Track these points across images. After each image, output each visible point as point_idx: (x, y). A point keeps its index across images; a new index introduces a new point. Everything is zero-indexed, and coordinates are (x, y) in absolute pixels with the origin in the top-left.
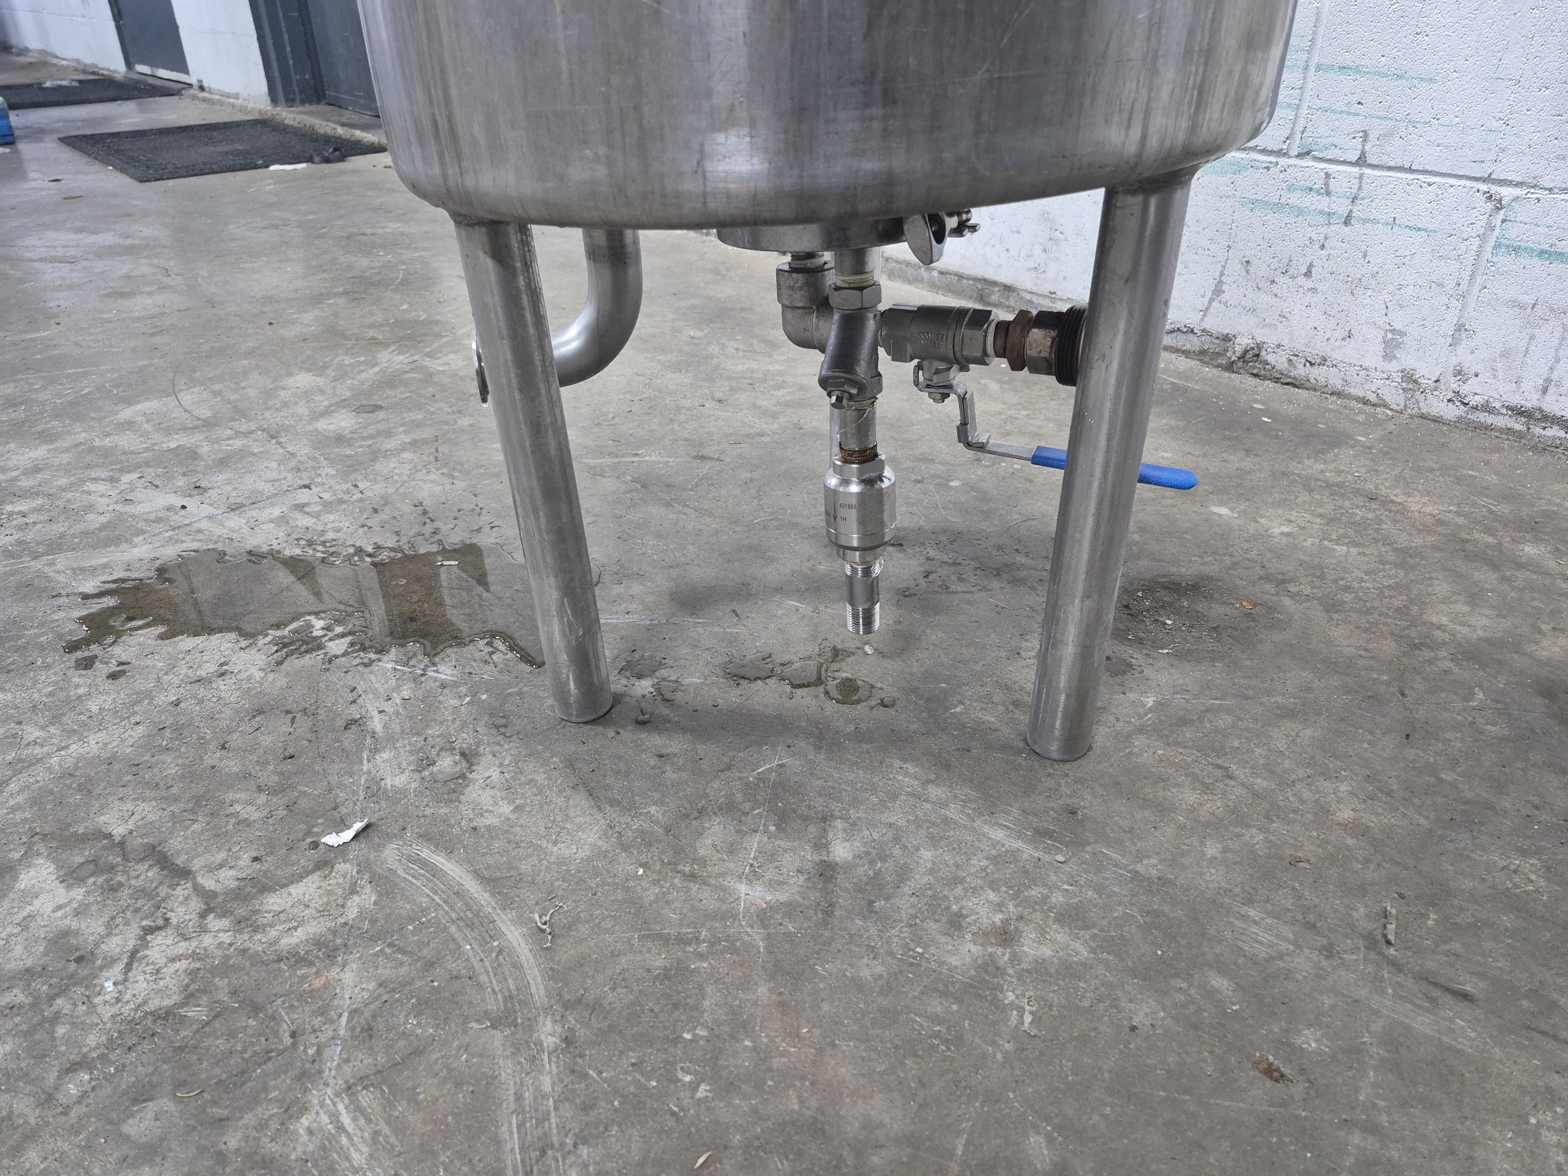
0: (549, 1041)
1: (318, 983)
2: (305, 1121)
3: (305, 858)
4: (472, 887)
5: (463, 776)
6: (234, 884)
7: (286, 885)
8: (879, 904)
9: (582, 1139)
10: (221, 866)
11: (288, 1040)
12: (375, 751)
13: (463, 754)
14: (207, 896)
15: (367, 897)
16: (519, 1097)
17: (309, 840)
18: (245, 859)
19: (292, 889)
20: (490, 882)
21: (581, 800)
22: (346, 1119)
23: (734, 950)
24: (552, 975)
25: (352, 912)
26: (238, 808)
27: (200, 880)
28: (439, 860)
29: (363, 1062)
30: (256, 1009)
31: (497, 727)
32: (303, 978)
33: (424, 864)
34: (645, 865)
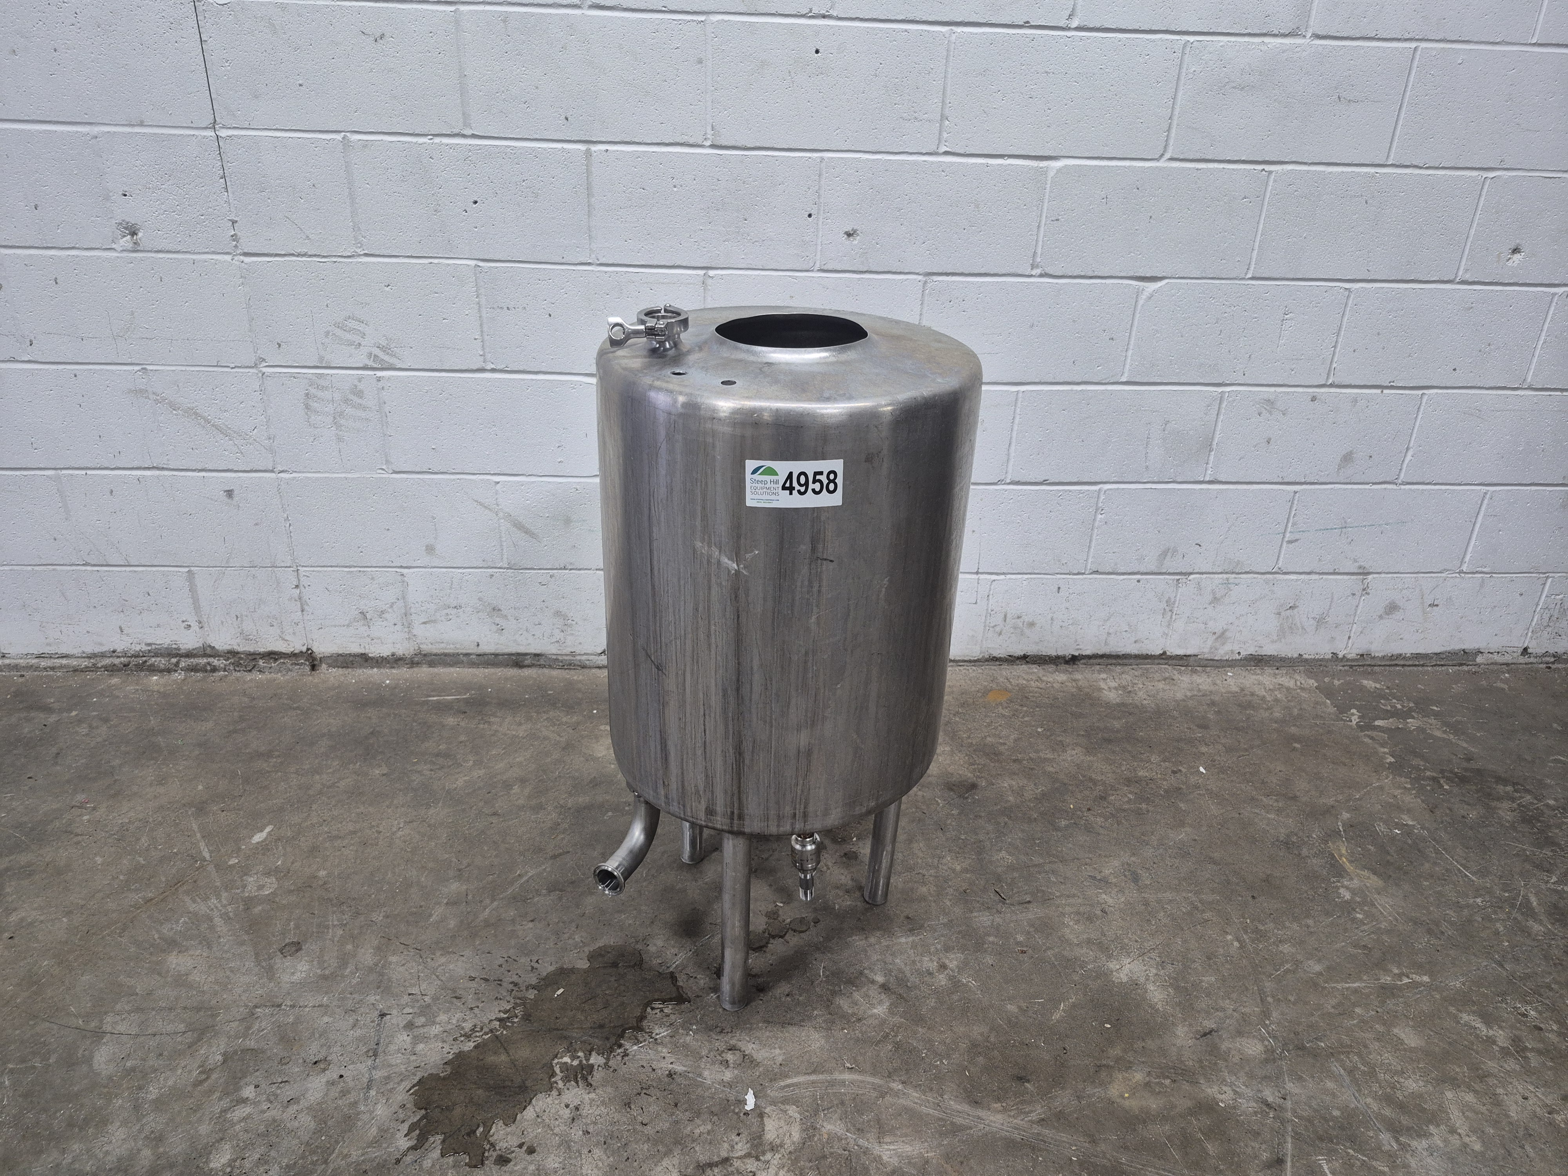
0: (900, 1087)
1: (826, 1136)
2: (884, 1158)
3: (753, 1120)
4: (813, 1077)
5: (744, 1056)
6: (748, 1145)
7: (763, 1131)
8: (909, 984)
9: (942, 1096)
10: (733, 1147)
11: (846, 1152)
12: (700, 1075)
13: (730, 1050)
14: (748, 1155)
15: (793, 1111)
16: (916, 1103)
17: (742, 1115)
18: (737, 1139)
19: (767, 1129)
20: (814, 1072)
21: (791, 1029)
22: (893, 1147)
23: (899, 1027)
24: (873, 1075)
25: (797, 1116)
26: (697, 1131)
27: (737, 1155)
28: (789, 1081)
29: (872, 1136)
30: (824, 1157)
31: (721, 1032)
32: (819, 1139)
33: (788, 1086)
34: (843, 1029)
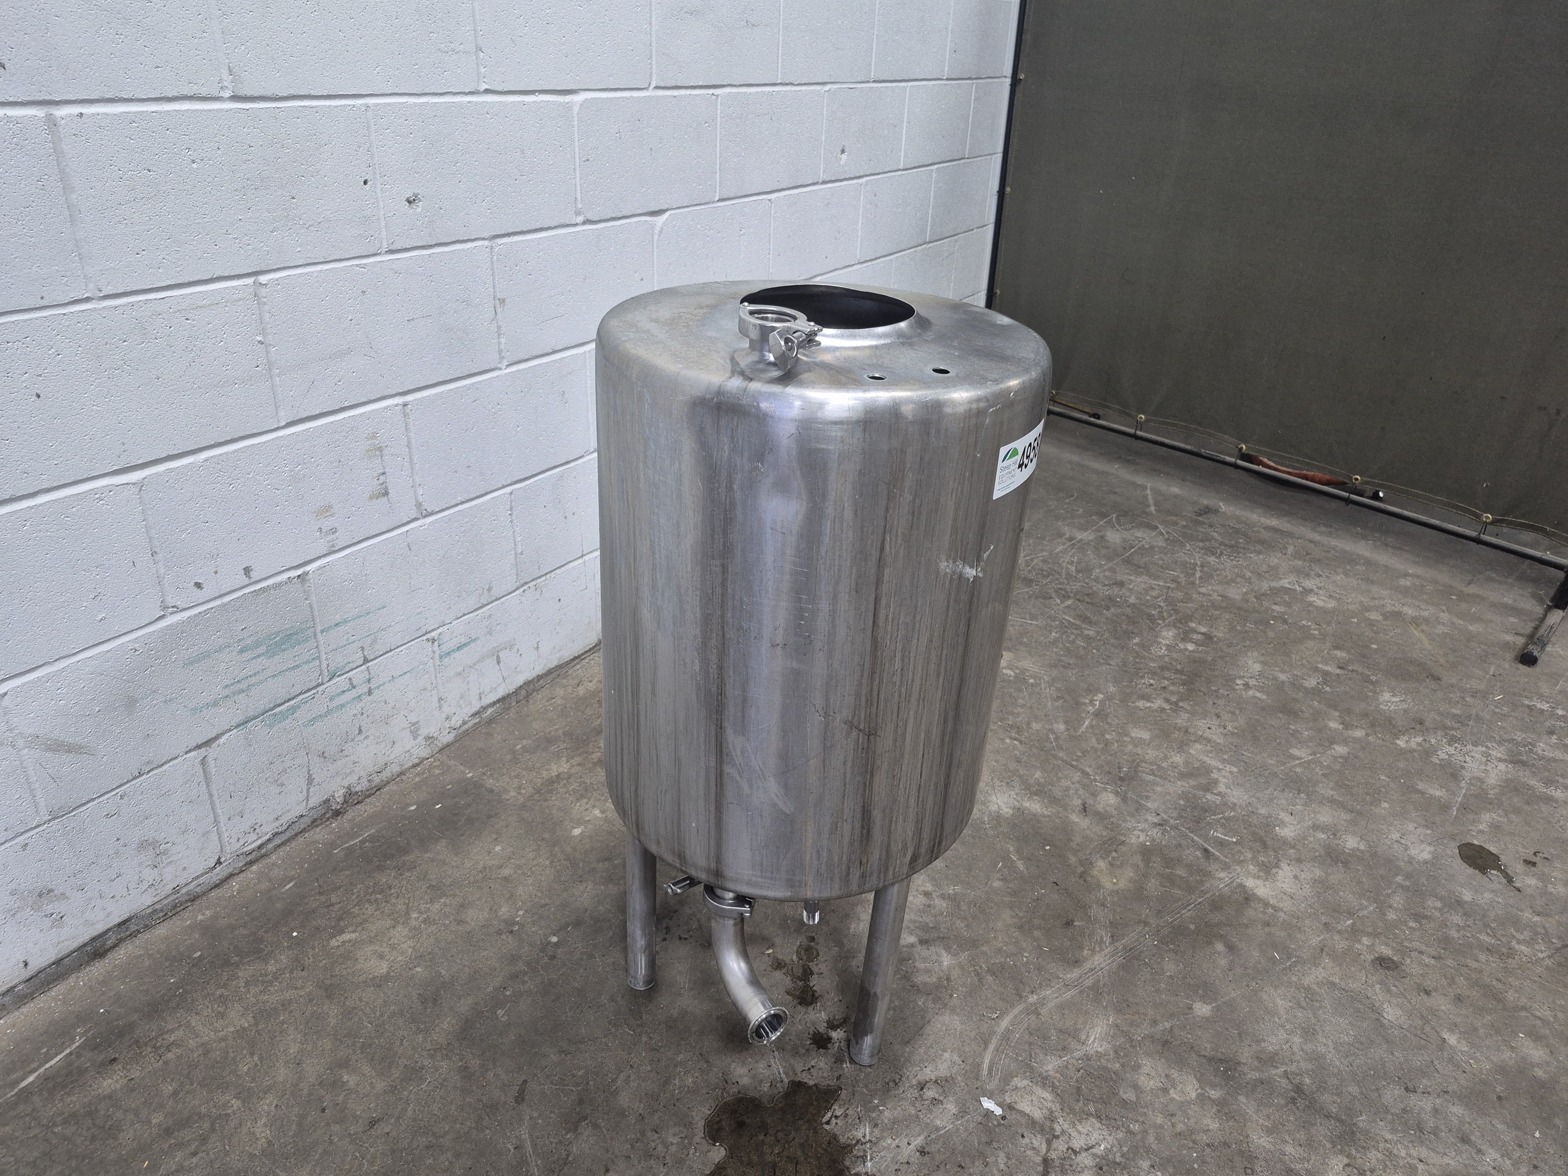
0: (1035, 997)
1: (1058, 1075)
2: (1100, 1050)
3: (1012, 1117)
4: (991, 1047)
5: (936, 1082)
6: (1039, 1136)
7: (1028, 1116)
9: (1058, 978)
10: (1034, 1149)
11: (1082, 1071)
12: (938, 1129)
13: (922, 1089)
14: (1049, 1143)
15: (1018, 1082)
16: (1057, 997)
17: (1002, 1122)
18: (1026, 1140)
19: (1028, 1111)
20: (986, 1044)
21: (927, 1030)
22: (1092, 1039)
23: (973, 959)
24: (1013, 1006)
25: (1026, 1082)
26: (1002, 1166)
27: (1044, 1151)
28: (985, 1066)
29: (1073, 1045)
30: (1079, 1089)
31: (896, 1084)
32: (1059, 1081)
33: (990, 1069)
34: (951, 996)
